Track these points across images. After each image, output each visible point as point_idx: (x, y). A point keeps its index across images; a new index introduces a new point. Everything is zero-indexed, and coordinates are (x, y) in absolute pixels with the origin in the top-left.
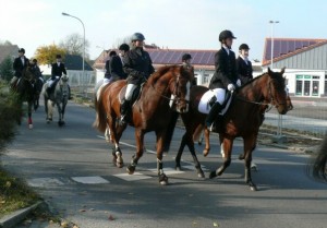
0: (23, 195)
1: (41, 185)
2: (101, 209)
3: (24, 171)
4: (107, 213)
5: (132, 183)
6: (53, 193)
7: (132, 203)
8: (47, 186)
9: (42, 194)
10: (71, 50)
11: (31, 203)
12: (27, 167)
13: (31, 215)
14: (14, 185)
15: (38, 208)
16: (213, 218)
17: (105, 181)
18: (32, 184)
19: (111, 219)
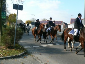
0: (23, 49)
1: (27, 48)
2: (39, 52)
3: (24, 45)
4: (40, 53)
5: (45, 47)
6: (29, 49)
7: (45, 51)
8: (28, 48)
9: (27, 49)
10: (32, 21)
11: (25, 51)
12: (24, 44)
13: (25, 53)
14: (21, 48)
15: (26, 52)
16: (61, 54)
17: (39, 47)
18: (25, 47)
19: (41, 54)
